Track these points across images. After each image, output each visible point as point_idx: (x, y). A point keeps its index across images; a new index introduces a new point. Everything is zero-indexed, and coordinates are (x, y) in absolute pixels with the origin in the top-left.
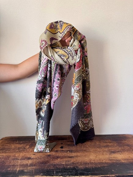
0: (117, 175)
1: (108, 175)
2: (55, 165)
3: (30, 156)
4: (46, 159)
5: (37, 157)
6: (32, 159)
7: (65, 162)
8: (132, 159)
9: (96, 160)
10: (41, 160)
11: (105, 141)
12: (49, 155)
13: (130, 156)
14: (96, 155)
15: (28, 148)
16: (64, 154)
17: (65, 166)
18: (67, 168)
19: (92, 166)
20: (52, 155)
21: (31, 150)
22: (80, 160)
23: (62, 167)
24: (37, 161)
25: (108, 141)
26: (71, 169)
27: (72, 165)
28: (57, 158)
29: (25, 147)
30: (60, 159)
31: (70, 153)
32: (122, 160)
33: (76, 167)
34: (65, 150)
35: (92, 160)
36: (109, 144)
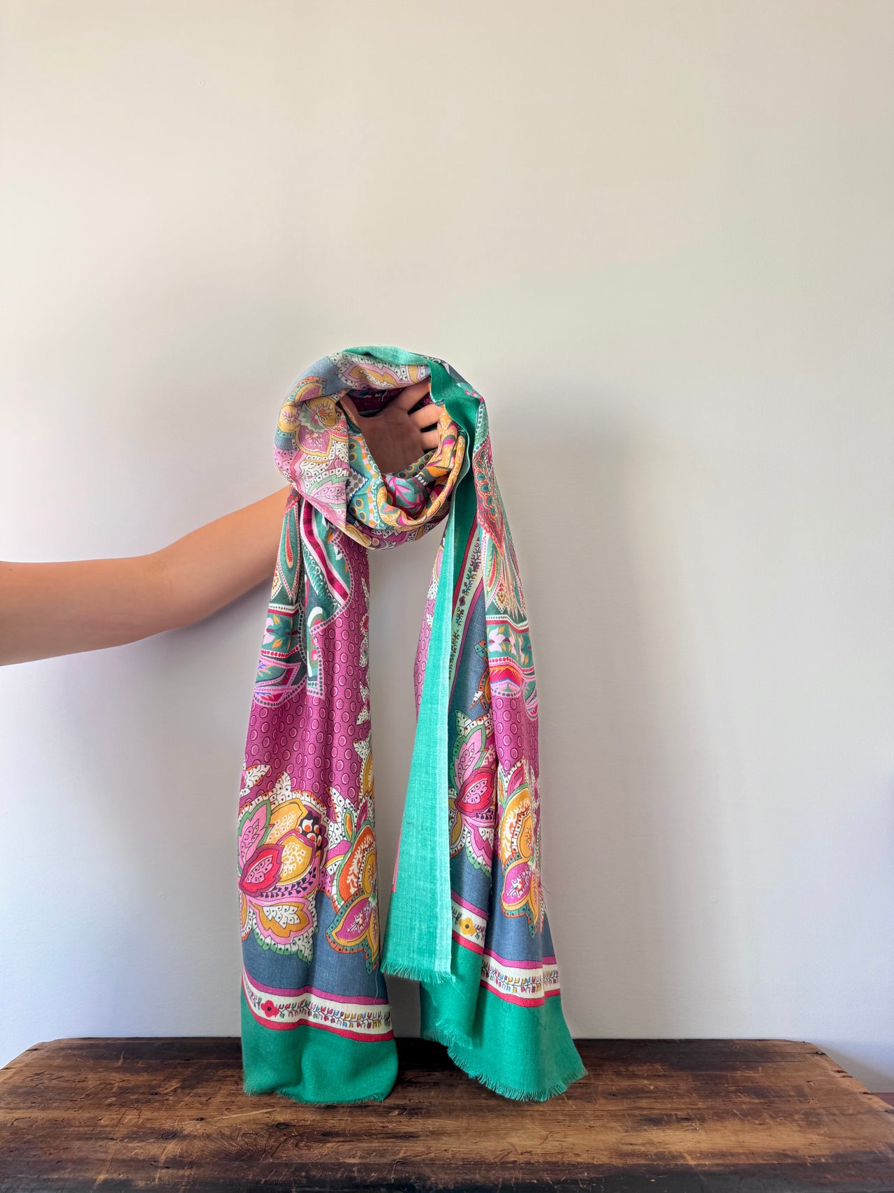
2: (303, 1167)
3: (177, 1125)
4: (262, 1142)
5: (211, 1129)
6: (185, 1137)
7: (361, 1157)
8: (753, 1153)
9: (539, 1151)
10: (234, 1147)
11: (631, 1068)
12: (279, 1125)
13: (743, 1142)
14: (551, 1132)
15: (175, 1091)
16: (366, 1124)
17: (356, 1174)
18: (366, 1180)
19: (508, 1176)
20: (301, 1124)
21: (186, 1099)
22: (446, 1150)
23: (339, 1175)
24: (212, 1146)
25: (645, 1067)
26: (385, 1183)
27: (399, 1168)
28: (321, 1137)
29: (160, 1086)
30: (339, 1142)
31: (403, 1119)
32: (688, 1158)
33: (417, 1179)
34: (380, 1106)
35: (517, 1151)
36: (646, 1082)
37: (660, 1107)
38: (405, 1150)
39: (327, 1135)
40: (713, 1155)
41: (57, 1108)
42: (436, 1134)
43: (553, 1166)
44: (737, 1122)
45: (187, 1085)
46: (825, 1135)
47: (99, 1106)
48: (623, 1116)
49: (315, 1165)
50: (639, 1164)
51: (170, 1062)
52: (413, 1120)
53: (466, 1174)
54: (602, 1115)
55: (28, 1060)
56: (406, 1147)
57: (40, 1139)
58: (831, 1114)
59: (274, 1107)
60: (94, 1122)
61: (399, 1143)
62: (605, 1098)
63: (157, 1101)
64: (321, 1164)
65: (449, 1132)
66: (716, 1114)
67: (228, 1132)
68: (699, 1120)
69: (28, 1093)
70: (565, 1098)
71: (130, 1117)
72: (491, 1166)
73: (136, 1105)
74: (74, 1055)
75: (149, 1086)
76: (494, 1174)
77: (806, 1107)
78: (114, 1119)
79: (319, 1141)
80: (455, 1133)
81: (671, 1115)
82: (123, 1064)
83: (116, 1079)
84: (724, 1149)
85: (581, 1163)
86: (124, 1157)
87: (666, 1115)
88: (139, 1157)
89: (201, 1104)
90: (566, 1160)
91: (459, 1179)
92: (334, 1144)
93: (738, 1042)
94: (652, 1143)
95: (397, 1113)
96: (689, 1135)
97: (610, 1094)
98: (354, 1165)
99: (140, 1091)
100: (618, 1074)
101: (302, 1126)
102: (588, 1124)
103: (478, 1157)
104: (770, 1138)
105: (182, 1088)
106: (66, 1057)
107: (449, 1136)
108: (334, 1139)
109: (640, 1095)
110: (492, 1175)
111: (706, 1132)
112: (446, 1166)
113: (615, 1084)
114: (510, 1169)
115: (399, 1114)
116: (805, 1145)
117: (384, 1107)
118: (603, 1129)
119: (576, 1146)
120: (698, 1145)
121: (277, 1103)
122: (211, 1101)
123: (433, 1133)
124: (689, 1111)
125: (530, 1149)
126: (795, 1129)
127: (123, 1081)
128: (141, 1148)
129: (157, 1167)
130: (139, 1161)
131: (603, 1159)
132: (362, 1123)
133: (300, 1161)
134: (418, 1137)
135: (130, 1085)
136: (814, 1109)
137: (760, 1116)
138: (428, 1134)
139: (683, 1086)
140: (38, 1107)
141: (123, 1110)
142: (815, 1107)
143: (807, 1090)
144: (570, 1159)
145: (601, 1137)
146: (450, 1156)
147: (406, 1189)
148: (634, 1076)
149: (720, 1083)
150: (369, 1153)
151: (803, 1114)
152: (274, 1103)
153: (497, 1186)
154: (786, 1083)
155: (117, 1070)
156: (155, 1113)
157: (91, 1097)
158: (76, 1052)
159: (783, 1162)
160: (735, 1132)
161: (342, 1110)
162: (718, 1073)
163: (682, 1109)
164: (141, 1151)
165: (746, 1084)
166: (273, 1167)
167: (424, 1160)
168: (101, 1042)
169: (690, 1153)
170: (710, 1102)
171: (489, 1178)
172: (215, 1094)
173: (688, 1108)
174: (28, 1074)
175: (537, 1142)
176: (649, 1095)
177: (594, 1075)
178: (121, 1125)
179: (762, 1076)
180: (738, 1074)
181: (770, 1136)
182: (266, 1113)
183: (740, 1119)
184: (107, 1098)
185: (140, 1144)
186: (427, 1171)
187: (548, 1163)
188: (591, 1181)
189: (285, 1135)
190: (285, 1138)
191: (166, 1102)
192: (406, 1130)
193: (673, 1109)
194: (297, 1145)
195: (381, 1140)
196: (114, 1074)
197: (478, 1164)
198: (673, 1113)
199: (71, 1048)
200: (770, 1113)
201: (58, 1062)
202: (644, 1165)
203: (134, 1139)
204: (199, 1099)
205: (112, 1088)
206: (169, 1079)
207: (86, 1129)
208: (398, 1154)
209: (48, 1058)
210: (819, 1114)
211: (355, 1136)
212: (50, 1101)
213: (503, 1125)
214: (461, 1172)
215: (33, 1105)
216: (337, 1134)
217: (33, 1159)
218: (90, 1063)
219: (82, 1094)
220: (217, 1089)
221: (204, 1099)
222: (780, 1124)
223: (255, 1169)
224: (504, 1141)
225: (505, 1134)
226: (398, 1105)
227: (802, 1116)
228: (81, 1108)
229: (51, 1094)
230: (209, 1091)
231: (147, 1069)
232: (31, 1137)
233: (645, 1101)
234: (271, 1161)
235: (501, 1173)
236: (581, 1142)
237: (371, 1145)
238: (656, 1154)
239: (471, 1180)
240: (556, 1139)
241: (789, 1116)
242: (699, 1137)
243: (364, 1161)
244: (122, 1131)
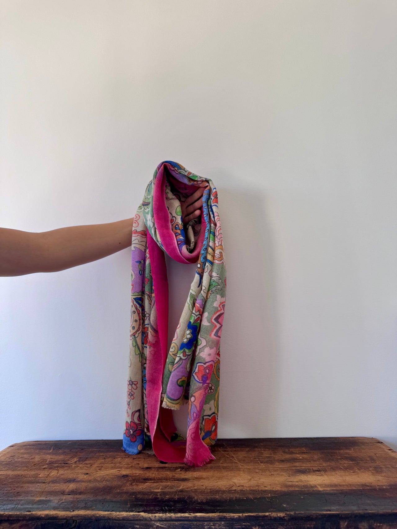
0: (292, 513)
1: (267, 514)
2: (134, 493)
3: (75, 476)
4: (115, 483)
5: (91, 478)
6: (79, 481)
7: (162, 489)
8: (350, 485)
9: (247, 485)
10: (101, 485)
11: (291, 450)
12: (124, 476)
13: (345, 480)
14: (253, 477)
15: (76, 462)
16: (164, 475)
17: (159, 496)
18: (163, 499)
19: (232, 496)
20: (134, 475)
21: (81, 465)
22: (202, 486)
23: (151, 497)
24: (91, 485)
25: (297, 449)
26: (172, 500)
27: (180, 493)
28: (143, 481)
29: (69, 460)
30: (151, 483)
31: (183, 472)
32: (319, 487)
33: (188, 498)
34: (171, 467)
35: (236, 485)
36: (298, 455)
37: (305, 465)
38: (183, 486)
39: (146, 480)
40: (331, 486)
41: (19, 470)
42: (197, 479)
43: (253, 492)
44: (342, 471)
45: (81, 460)
46: (385, 476)
47: (40, 469)
48: (287, 470)
49: (139, 493)
50: (296, 490)
51: (74, 450)
52: (187, 473)
53: (212, 496)
54: (277, 470)
55: (8, 451)
56: (183, 484)
57: (10, 483)
58: (387, 467)
59: (121, 468)
60: (36, 476)
61: (180, 482)
62: (278, 462)
63: (67, 467)
64: (142, 492)
65: (204, 478)
66: (332, 468)
67: (99, 479)
68: (324, 471)
69: (7, 464)
70: (260, 463)
71: (53, 473)
72: (224, 492)
73: (57, 468)
74: (30, 448)
75: (63, 460)
76: (225, 495)
77: (375, 464)
78: (46, 474)
79: (142, 483)
80: (207, 478)
81: (310, 469)
82: (52, 451)
83: (49, 458)
84: (336, 483)
85: (267, 490)
86: (49, 490)
87: (308, 469)
88: (56, 490)
89: (87, 467)
90: (260, 489)
91: (209, 498)
92: (149, 483)
93: (341, 438)
94: (301, 481)
95: (179, 470)
96: (319, 478)
97: (281, 461)
98: (158, 492)
99: (60, 462)
100: (284, 452)
101: (134, 476)
102: (270, 473)
103: (218, 488)
104: (358, 478)
105: (79, 461)
106: (26, 449)
107: (204, 479)
108: (149, 482)
109: (295, 461)
110: (224, 496)
111: (327, 476)
112: (202, 492)
113: (283, 456)
114: (233, 493)
115: (180, 471)
116: (375, 481)
117: (174, 468)
118: (278, 475)
119: (265, 483)
120: (324, 482)
121: (123, 467)
122: (92, 466)
123: (196, 478)
124: (319, 467)
125: (242, 485)
126: (370, 474)
127: (52, 458)
128: (57, 486)
129: (64, 494)
130: (56, 492)
131: (278, 488)
132: (163, 474)
133: (132, 491)
134: (189, 480)
135: (55, 460)
136: (379, 466)
137: (353, 469)
138: (194, 478)
139: (316, 457)
140: (11, 470)
141: (51, 470)
142: (379, 464)
143: (375, 457)
144: (262, 489)
145: (278, 479)
146: (204, 488)
147: (183, 502)
148: (292, 453)
149: (334, 455)
150: (166, 487)
151: (374, 468)
152: (122, 467)
153: (226, 500)
154: (366, 455)
155: (49, 454)
156: (65, 472)
157: (36, 465)
158: (31, 447)
159: (365, 488)
160: (341, 476)
161: (153, 469)
162: (332, 451)
163: (316, 466)
164: (57, 487)
165: (346, 456)
166: (119, 493)
167: (192, 490)
168: (43, 442)
169: (320, 485)
170: (328, 463)
171: (223, 497)
172: (94, 463)
173: (319, 466)
174: (8, 456)
175: (246, 481)
176: (299, 461)
177: (273, 453)
178: (49, 477)
179: (353, 452)
180: (342, 451)
181: (358, 477)
182: (118, 471)
183: (344, 470)
184: (43, 465)
185: (57, 485)
186: (193, 495)
187: (251, 490)
188: (272, 498)
189: (125, 480)
190: (126, 481)
191: (71, 467)
192: (184, 477)
193: (311, 467)
194: (131, 484)
195: (172, 482)
196: (48, 456)
197: (217, 492)
198: (311, 468)
199: (29, 445)
200: (358, 467)
201: (22, 451)
202: (298, 490)
203: (55, 483)
204: (87, 465)
205: (46, 461)
206: (73, 457)
207: (32, 478)
208: (179, 487)
209: (18, 449)
210: (381, 468)
211: (160, 480)
212: (17, 467)
213: (230, 474)
214: (209, 494)
215: (9, 469)
216: (151, 479)
217: (6, 492)
218: (37, 451)
219: (32, 464)
220: (95, 461)
221: (89, 465)
222: (363, 472)
223: (111, 495)
224: (230, 481)
225: (230, 478)
226: (181, 467)
227: (373, 469)
228: (31, 470)
229: (17, 464)
230: (92, 462)
231: (64, 453)
232: (6, 482)
233: (298, 463)
234: (118, 491)
235: (228, 495)
236: (267, 481)
237: (167, 484)
238: (303, 486)
239: (214, 498)
240: (256, 480)
241: (367, 469)
242: (324, 478)
243: (163, 490)
244: (50, 479)
